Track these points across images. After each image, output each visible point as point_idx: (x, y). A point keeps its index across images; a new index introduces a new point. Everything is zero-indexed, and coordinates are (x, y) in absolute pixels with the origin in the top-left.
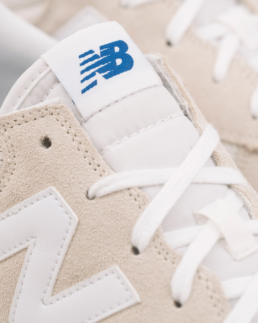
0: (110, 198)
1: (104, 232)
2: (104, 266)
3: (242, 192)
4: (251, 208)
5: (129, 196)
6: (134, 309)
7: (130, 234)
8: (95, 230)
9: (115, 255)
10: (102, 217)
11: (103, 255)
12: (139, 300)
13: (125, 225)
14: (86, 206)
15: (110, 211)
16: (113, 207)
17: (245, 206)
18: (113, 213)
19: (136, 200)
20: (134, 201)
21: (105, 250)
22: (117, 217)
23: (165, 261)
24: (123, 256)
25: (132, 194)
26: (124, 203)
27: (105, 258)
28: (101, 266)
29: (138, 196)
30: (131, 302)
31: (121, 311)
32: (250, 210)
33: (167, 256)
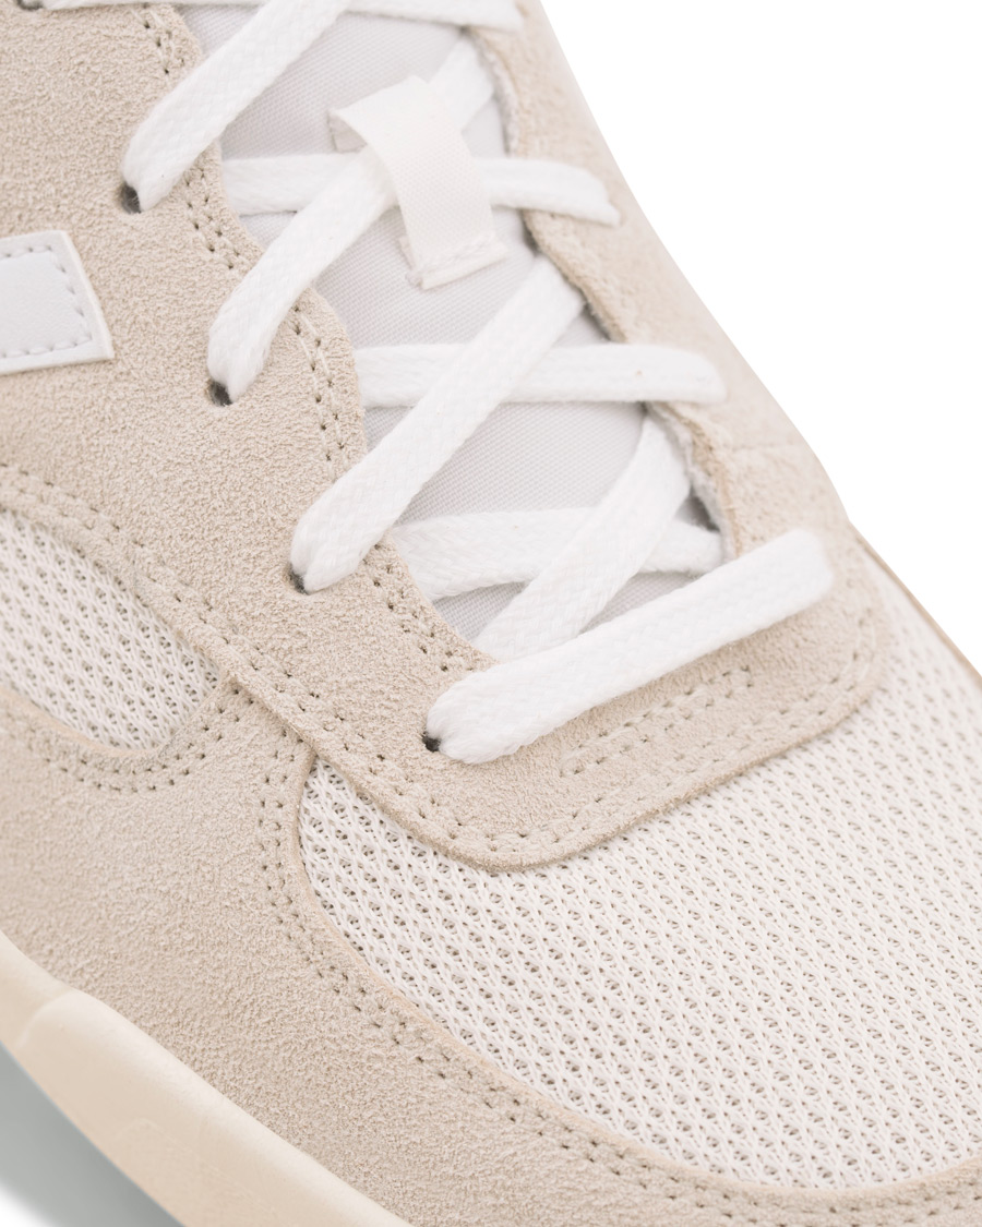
0: (83, 20)
1: (46, 121)
2: (30, 221)
3: (499, 53)
4: (513, 112)
5: (142, 27)
6: (89, 376)
7: (121, 145)
8: (20, 106)
9: (66, 196)
10: (48, 75)
11: (32, 186)
12: (109, 353)
13: (111, 117)
14: (8, 28)
15: (76, 61)
16: (86, 52)
17: (498, 98)
18: (82, 69)
19: (159, 45)
20: (153, 47)
21: (41, 176)
22: (92, 84)
23: (207, 255)
24: (89, 206)
25: (150, 22)
26: (121, 46)
27: (34, 198)
28: (20, 217)
29: (169, 33)
30: (84, 353)
31: (52, 369)
32: (509, 116)
33: (218, 242)
